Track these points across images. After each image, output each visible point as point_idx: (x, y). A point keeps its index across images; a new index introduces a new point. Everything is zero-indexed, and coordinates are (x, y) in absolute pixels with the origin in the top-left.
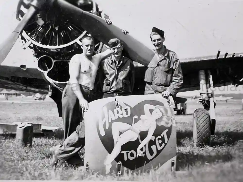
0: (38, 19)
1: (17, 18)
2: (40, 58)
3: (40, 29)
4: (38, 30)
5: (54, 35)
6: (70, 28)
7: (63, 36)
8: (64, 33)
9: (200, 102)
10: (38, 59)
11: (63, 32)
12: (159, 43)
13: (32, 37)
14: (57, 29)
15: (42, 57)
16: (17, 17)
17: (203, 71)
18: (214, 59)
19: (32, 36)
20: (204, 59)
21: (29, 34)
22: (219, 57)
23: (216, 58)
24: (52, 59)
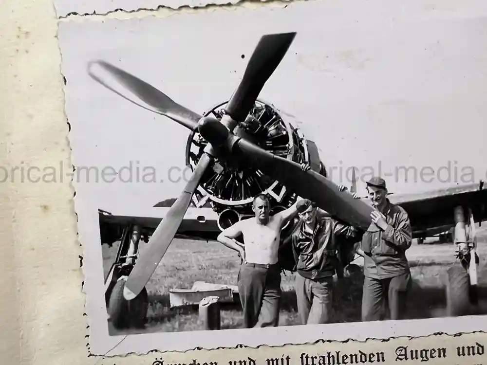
0: (215, 163)
1: (186, 165)
2: (222, 213)
3: (218, 178)
4: (216, 178)
5: (237, 185)
6: (259, 173)
7: (250, 185)
8: (251, 180)
9: (457, 255)
10: (220, 214)
11: (249, 179)
12: (379, 197)
13: (209, 189)
14: (241, 177)
15: (224, 211)
16: (188, 163)
17: (460, 207)
18: (475, 190)
19: (209, 187)
20: (460, 191)
21: (205, 184)
22: (483, 188)
23: (479, 189)
24: (238, 214)
